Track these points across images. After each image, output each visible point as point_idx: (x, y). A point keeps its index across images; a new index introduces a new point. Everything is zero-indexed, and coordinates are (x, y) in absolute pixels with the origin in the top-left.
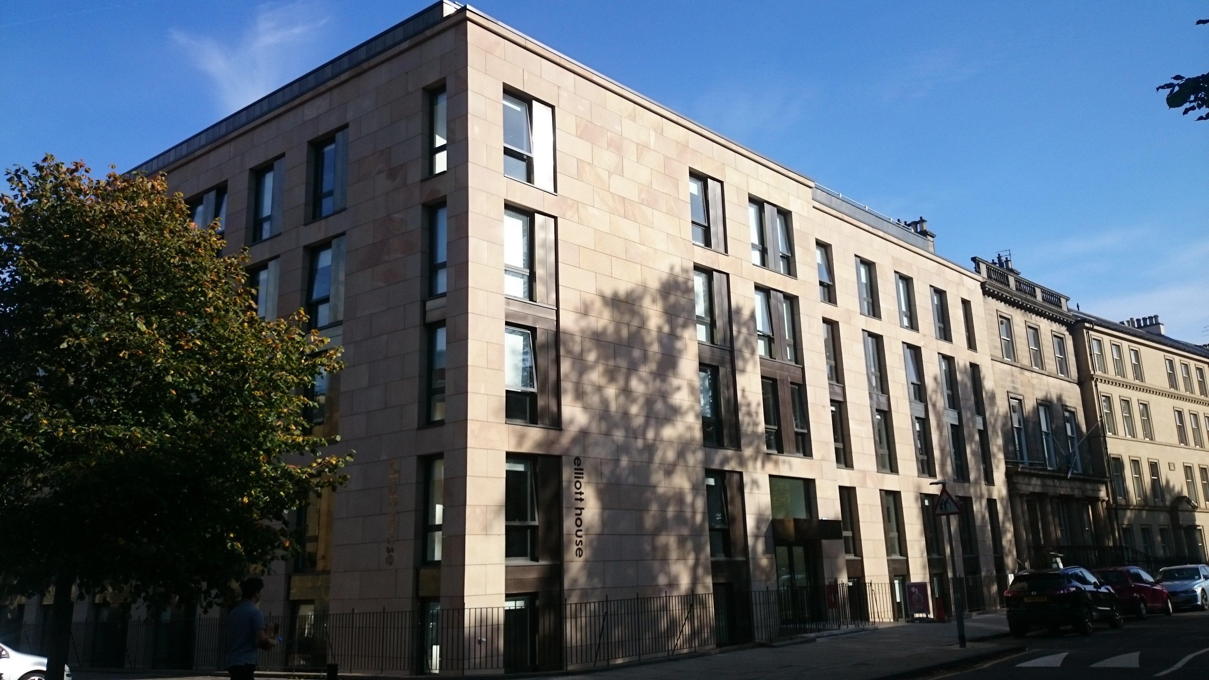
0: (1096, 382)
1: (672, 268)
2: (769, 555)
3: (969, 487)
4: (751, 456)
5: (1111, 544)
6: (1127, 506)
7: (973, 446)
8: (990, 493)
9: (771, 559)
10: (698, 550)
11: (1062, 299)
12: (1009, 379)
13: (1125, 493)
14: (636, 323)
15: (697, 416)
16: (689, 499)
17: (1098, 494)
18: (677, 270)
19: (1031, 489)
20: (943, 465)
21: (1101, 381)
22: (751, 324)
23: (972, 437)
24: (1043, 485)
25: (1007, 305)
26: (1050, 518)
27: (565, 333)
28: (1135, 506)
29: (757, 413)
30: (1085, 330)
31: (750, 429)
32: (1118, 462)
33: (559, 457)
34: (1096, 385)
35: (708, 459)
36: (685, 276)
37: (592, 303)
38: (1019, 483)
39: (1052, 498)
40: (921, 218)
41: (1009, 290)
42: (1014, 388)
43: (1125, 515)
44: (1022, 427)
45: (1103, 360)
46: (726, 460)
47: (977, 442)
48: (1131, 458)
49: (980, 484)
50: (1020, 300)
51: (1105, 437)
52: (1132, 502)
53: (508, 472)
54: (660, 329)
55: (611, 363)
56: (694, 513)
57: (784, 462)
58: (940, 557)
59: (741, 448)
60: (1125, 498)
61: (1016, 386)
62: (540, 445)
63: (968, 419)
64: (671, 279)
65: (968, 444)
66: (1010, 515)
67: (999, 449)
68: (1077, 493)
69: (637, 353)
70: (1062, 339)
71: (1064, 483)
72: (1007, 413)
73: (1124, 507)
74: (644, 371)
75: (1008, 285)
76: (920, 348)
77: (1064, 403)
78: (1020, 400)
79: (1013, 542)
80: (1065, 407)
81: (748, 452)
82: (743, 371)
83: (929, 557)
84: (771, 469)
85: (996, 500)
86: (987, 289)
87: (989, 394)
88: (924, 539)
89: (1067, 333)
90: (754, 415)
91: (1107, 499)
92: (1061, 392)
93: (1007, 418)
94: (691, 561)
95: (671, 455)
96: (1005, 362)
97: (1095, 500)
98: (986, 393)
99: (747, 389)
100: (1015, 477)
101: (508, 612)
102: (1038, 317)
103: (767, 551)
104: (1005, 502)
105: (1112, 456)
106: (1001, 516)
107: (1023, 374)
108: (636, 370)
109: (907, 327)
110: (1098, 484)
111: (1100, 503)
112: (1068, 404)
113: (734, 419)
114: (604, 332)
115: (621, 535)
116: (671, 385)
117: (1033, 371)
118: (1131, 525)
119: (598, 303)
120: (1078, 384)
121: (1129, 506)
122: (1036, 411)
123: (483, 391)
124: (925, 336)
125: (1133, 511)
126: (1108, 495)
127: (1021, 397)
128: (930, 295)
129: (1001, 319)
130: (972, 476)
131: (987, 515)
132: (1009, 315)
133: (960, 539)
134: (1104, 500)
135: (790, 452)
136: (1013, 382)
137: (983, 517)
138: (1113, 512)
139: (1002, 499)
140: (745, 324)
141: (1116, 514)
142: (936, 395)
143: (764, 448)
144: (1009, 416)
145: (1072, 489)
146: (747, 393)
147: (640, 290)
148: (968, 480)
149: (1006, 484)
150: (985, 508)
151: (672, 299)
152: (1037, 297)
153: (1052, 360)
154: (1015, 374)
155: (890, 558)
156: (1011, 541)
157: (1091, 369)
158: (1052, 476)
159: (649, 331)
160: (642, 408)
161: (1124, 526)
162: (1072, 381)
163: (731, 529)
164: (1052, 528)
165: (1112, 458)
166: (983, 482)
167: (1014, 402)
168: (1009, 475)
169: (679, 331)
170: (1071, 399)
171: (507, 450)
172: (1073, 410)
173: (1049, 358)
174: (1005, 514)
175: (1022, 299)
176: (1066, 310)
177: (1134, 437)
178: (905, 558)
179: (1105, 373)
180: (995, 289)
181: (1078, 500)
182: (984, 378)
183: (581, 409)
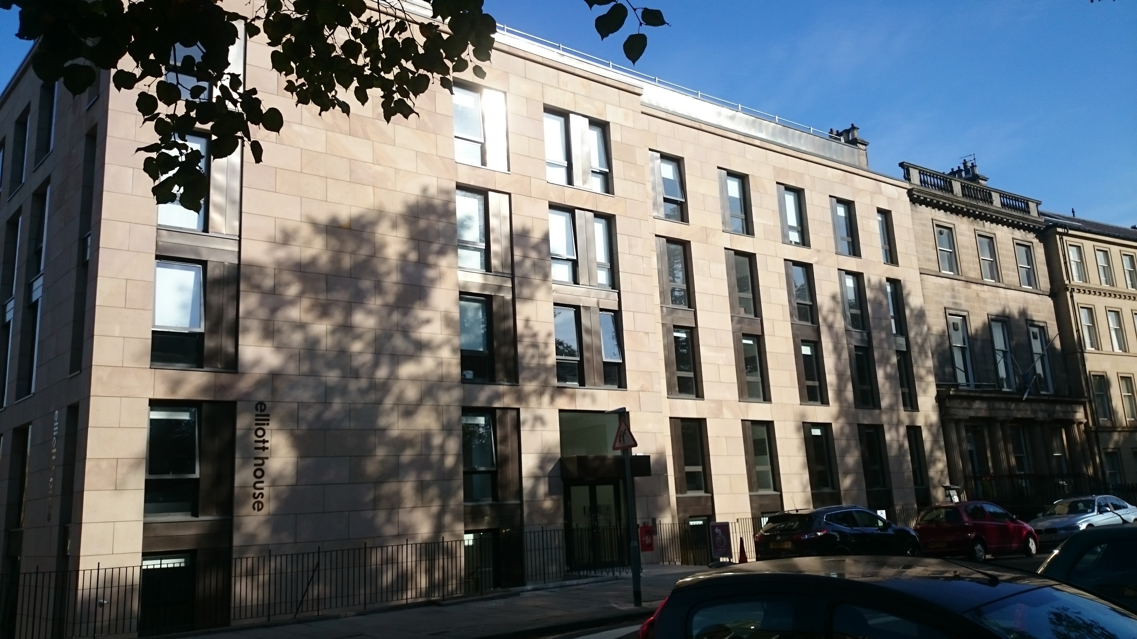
0: (1071, 293)
1: (425, 190)
2: (554, 497)
3: (880, 415)
4: (535, 391)
5: (1091, 471)
6: (1113, 428)
7: (889, 369)
8: (912, 419)
9: (558, 500)
10: (445, 495)
11: (1030, 203)
12: (948, 294)
13: (1110, 412)
14: (364, 251)
15: (454, 351)
16: (437, 441)
17: (1073, 416)
18: (433, 191)
19: (972, 413)
20: (840, 392)
21: (1080, 292)
22: (544, 248)
23: (885, 360)
24: (990, 409)
25: (948, 213)
26: (1001, 444)
27: (250, 265)
28: (1124, 428)
29: (546, 345)
30: (1058, 237)
31: (534, 362)
32: (1103, 381)
33: (233, 404)
34: (1072, 297)
35: (467, 396)
36: (444, 197)
37: (296, 231)
38: (953, 408)
39: (1003, 423)
40: (852, 125)
41: (952, 197)
42: (955, 303)
43: (1111, 437)
44: (967, 346)
45: (1084, 267)
46: (498, 396)
47: (894, 364)
48: (1120, 375)
49: (898, 410)
50: (964, 206)
51: (1082, 352)
52: (1121, 423)
53: (152, 422)
54: (403, 257)
55: (322, 297)
56: (443, 455)
57: (584, 395)
58: (833, 491)
59: (518, 383)
60: (1111, 420)
61: (958, 301)
62: (206, 389)
63: (881, 341)
64: (422, 201)
65: (879, 367)
66: (942, 443)
67: (928, 372)
68: (1040, 416)
69: (366, 284)
70: (1028, 247)
71: (1022, 405)
72: (944, 332)
73: (1109, 430)
74: (375, 302)
75: (952, 191)
76: (811, 265)
77: (1029, 318)
78: (964, 317)
79: (946, 472)
80: (1031, 323)
81: (530, 386)
82: (530, 299)
83: (814, 492)
84: (563, 403)
85: (920, 427)
86: (915, 196)
87: (916, 312)
88: (807, 472)
89: (1036, 241)
90: (542, 346)
91: (1085, 421)
92: (1025, 306)
93: (945, 337)
94: (435, 508)
95: (412, 393)
96: (942, 275)
97: (1069, 423)
98: (912, 310)
99: (533, 318)
100: (947, 401)
101: (146, 573)
102: (994, 225)
103: (551, 492)
104: (935, 429)
105: (1092, 373)
106: (927, 446)
107: (970, 288)
108: (362, 303)
109: (796, 243)
110: (1073, 406)
111: (1075, 426)
112: (1035, 318)
113: (513, 351)
114: (313, 261)
115: (324, 484)
116: (416, 318)
117: (984, 285)
118: (1119, 449)
119: (306, 231)
120: (1049, 296)
121: (1116, 427)
122: (988, 328)
123: (117, 333)
124: (819, 251)
125: (1122, 433)
126: (1086, 417)
127: (965, 314)
128: (829, 206)
129: (940, 229)
130: (885, 403)
131: (906, 444)
132: (951, 224)
133: (862, 471)
134: (1081, 423)
135: (595, 385)
136: (954, 297)
137: (901, 446)
138: (1093, 435)
139: (930, 427)
140: (536, 247)
141: (1097, 437)
142: (835, 316)
143: (555, 382)
144: (947, 334)
145: (1034, 411)
146: (531, 323)
147: (371, 216)
148: (879, 407)
149: (938, 409)
150: (904, 436)
151: (422, 224)
152: (995, 203)
153: (1013, 271)
154: (957, 288)
155: (753, 493)
156: (942, 472)
157: (1065, 278)
158: (1007, 398)
159: (385, 259)
160: (368, 344)
161: (1110, 450)
162: (1041, 293)
163: (499, 471)
164: (1003, 456)
165: (1093, 375)
166: (902, 408)
167: (953, 319)
168: (940, 399)
169: (432, 259)
170: (1040, 312)
171: (152, 397)
172: (1041, 324)
173: (1008, 269)
174: (935, 441)
175: (967, 206)
176: (1036, 214)
177: (1126, 352)
178: (779, 493)
179: (1086, 282)
180: (926, 196)
181: (1042, 423)
182: (908, 294)
183: (273, 349)
